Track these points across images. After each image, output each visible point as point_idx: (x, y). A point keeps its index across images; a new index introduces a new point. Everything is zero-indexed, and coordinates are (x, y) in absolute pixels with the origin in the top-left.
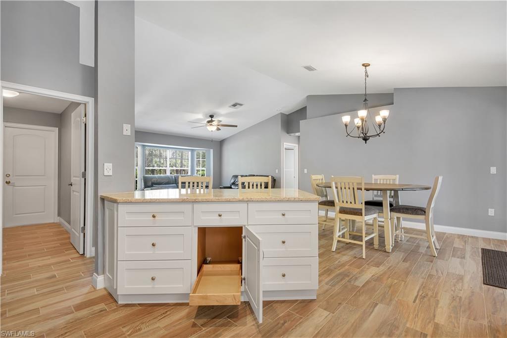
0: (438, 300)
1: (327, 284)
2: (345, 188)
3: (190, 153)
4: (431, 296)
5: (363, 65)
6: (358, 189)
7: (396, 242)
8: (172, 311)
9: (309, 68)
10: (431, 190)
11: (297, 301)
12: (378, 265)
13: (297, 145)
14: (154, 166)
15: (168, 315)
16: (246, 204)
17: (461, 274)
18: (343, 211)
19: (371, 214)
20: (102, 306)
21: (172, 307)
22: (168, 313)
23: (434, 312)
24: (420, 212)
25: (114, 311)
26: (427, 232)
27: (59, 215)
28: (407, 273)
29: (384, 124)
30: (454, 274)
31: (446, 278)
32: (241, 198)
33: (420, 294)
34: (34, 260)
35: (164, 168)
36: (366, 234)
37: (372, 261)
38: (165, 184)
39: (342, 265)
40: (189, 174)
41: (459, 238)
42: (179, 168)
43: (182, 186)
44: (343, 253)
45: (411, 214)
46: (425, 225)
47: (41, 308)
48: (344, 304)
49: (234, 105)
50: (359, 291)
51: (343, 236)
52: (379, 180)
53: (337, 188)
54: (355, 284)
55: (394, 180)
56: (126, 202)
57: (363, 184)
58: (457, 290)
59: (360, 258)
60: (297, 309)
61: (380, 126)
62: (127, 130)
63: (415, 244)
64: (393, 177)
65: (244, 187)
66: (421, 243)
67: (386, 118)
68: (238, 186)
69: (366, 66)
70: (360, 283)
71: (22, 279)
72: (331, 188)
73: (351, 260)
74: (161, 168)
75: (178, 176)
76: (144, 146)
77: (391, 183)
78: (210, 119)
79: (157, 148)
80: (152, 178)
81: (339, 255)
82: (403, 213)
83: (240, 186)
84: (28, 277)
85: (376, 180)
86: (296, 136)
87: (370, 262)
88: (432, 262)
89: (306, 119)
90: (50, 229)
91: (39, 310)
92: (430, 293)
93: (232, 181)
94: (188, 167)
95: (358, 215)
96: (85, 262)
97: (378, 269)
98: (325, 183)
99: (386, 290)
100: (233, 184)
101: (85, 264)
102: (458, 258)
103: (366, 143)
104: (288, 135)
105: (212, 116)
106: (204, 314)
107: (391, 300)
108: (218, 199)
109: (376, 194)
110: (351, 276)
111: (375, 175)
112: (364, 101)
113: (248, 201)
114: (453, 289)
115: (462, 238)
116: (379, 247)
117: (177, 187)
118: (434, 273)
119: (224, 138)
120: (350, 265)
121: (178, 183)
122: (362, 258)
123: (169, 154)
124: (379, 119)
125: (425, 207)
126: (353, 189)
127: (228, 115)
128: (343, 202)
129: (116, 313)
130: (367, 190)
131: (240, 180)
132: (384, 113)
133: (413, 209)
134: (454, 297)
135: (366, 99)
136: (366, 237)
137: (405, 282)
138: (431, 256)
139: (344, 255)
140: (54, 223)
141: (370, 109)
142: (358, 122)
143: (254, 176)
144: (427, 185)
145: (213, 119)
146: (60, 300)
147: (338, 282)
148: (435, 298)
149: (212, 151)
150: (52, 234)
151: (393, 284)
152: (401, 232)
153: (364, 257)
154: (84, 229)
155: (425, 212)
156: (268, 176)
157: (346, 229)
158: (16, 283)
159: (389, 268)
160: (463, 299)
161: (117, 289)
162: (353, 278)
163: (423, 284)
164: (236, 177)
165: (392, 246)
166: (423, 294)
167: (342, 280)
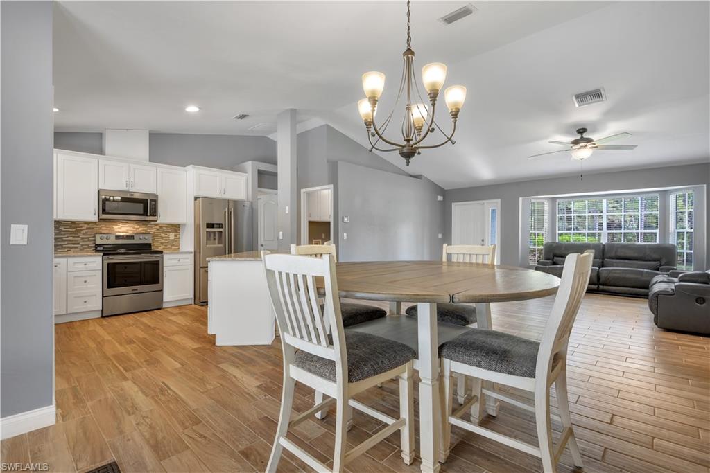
0: (147, 396)
23: (138, 386)
33: (169, 391)
35: (598, 231)
42: (634, 231)
54: (226, 363)
74: (592, 231)
76: (554, 200)
78: (579, 136)
80: (554, 247)
92: (162, 397)
105: (580, 131)
112: (406, 53)
114: (149, 420)
134: (136, 409)
148: (153, 397)
149: (705, 187)
160: (124, 413)
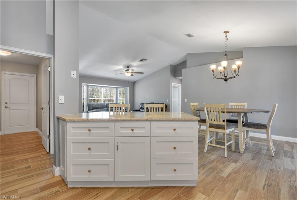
0: (280, 189)
1: (203, 175)
2: (213, 112)
3: (115, 89)
4: (275, 185)
5: (224, 32)
6: (222, 112)
7: (246, 146)
8: (102, 193)
9: (189, 36)
10: (271, 112)
11: (183, 187)
12: (235, 162)
13: (180, 85)
14: (94, 98)
15: (99, 195)
16: (150, 123)
17: (293, 169)
18: (212, 126)
19: (230, 128)
20: (57, 188)
21: (102, 190)
22: (99, 194)
23: (279, 197)
24: (263, 127)
25: (65, 192)
26: (267, 140)
27: (37, 127)
28: (256, 168)
29: (239, 70)
30: (288, 169)
31: (283, 172)
32: (146, 118)
33: (267, 183)
34: (18, 156)
35: (101, 99)
36: (227, 141)
37: (232, 159)
38: (101, 108)
39: (211, 161)
40: (115, 102)
41: (287, 144)
42: (109, 99)
43: (111, 109)
44: (211, 153)
45: (256, 128)
46: (266, 135)
47: (19, 189)
48: (215, 190)
49: (142, 60)
50: (224, 180)
51: (211, 142)
52: (234, 106)
53: (208, 111)
54: (221, 175)
55: (244, 106)
56: (72, 121)
57: (226, 109)
58: (292, 181)
59: (223, 157)
60: (183, 193)
61: (235, 71)
62: (74, 74)
63: (258, 148)
64: (243, 104)
65: (148, 111)
66: (262, 147)
67: (240, 66)
68: (144, 110)
69: (226, 33)
70: (225, 174)
71: (10, 168)
72: (204, 111)
73: (217, 158)
74: (99, 99)
75: (108, 104)
76: (88, 86)
77: (242, 108)
78: (127, 69)
79: (96, 87)
80: (92, 105)
81: (209, 155)
82: (251, 127)
83: (145, 110)
84: (14, 167)
85: (232, 106)
86: (180, 79)
87: (230, 160)
88: (271, 160)
89: (186, 68)
90: (32, 135)
91: (18, 191)
92: (274, 183)
93: (141, 106)
94: (114, 98)
95: (222, 129)
96: (50, 157)
97: (236, 164)
98: (199, 108)
99: (243, 180)
100: (141, 108)
101: (49, 159)
102: (289, 157)
103: (226, 82)
104: (175, 78)
105: (128, 67)
106: (122, 195)
107: (247, 188)
108: (131, 119)
109: (232, 115)
110: (218, 170)
111: (231, 103)
112: (225, 56)
113: (151, 121)
114: (289, 180)
115: (289, 144)
116: (235, 149)
117: (108, 110)
118: (274, 168)
119: (136, 81)
120: (217, 162)
121: (108, 108)
122: (224, 157)
123: (103, 90)
124: (234, 67)
125: (267, 124)
126: (219, 112)
127: (138, 66)
128: (212, 120)
129: (66, 193)
130: (228, 113)
131: (146, 106)
132: (239, 63)
133: (258, 125)
134: (291, 187)
135: (226, 54)
136: (227, 143)
137: (255, 174)
138: (271, 156)
139: (213, 154)
140: (34, 132)
141: (229, 61)
142: (221, 68)
143: (154, 103)
144: (267, 109)
145: (129, 69)
146: (32, 184)
147: (210, 174)
148: (277, 186)
149: (128, 88)
150: (32, 139)
151: (247, 176)
152: (249, 140)
153: (226, 156)
154: (49, 137)
155: (266, 127)
156: (163, 104)
157: (213, 138)
158: (7, 171)
159: (243, 164)
161: (66, 177)
162: (220, 171)
163: (268, 176)
164: (143, 104)
165: (244, 149)
166: (268, 183)
167: (212, 172)
